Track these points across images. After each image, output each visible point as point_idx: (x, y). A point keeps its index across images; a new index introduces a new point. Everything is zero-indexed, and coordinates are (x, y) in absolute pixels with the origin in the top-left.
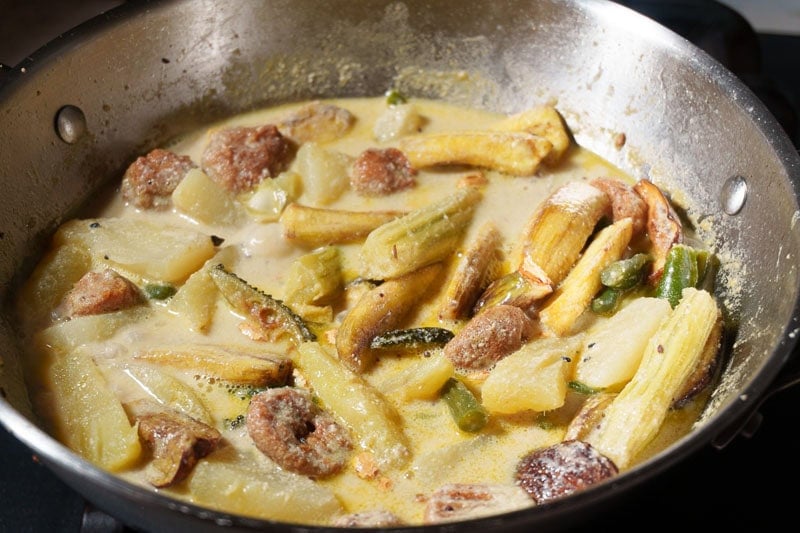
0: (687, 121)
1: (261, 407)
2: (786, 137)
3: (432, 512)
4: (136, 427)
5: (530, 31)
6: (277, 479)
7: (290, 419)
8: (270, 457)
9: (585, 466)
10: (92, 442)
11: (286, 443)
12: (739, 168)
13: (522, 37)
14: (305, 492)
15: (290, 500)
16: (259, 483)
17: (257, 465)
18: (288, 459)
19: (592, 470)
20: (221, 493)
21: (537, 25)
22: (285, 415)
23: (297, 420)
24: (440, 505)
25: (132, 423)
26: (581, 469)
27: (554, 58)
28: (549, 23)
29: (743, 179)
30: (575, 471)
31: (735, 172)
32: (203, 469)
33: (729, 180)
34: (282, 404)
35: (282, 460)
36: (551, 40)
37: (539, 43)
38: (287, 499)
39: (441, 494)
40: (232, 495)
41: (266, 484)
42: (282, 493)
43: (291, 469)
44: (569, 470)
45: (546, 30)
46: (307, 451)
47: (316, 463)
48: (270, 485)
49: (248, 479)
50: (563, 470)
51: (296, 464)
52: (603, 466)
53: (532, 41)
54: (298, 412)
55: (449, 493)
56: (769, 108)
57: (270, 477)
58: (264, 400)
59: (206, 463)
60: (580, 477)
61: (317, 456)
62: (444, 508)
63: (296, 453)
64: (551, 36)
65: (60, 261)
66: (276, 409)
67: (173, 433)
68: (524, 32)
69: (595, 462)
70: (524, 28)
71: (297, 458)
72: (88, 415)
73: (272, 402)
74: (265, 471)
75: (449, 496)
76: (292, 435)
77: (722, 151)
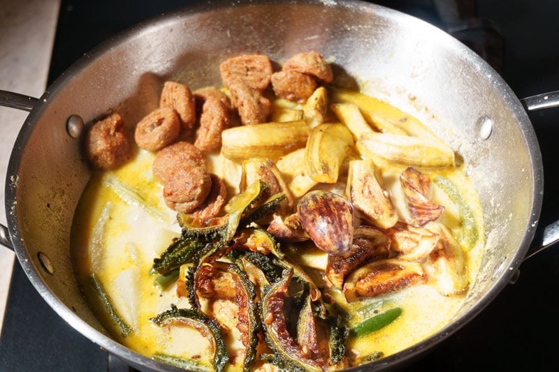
0: (450, 82)
2: (513, 94)
5: (346, 31)
12: (485, 111)
13: (342, 35)
21: (350, 27)
27: (362, 46)
28: (357, 25)
29: (489, 118)
31: (483, 113)
33: (480, 119)
36: (360, 35)
37: (353, 37)
45: (356, 30)
53: (348, 37)
56: (500, 75)
64: (360, 33)
68: (343, 32)
70: (342, 29)
77: (474, 100)
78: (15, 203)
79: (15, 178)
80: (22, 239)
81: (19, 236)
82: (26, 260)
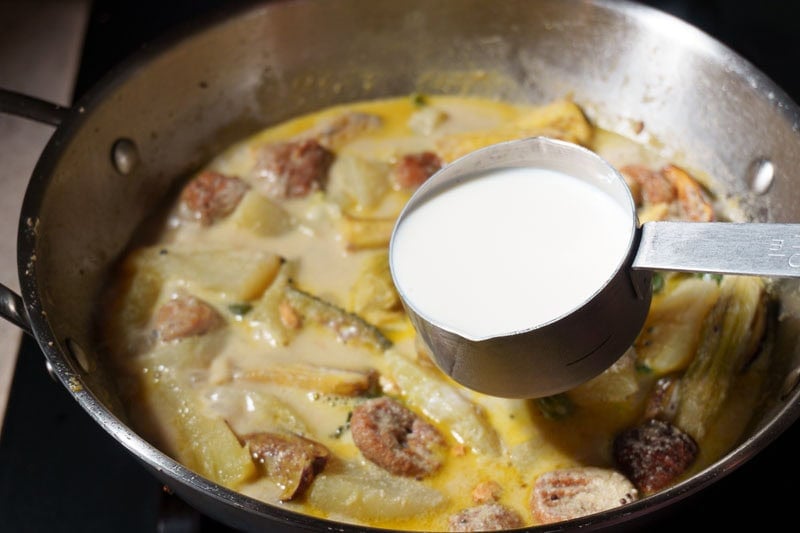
1: (364, 418)
3: (540, 503)
4: (247, 447)
5: (543, 31)
6: (389, 485)
7: (391, 426)
8: (378, 464)
9: (669, 444)
10: (206, 465)
11: (391, 449)
12: (762, 150)
13: (536, 37)
14: (417, 495)
15: (406, 504)
16: (376, 491)
17: (368, 473)
18: (396, 464)
19: (676, 446)
20: (342, 503)
21: (551, 24)
22: (385, 424)
23: (397, 426)
24: (545, 495)
25: (243, 444)
26: (667, 446)
27: (568, 53)
28: (562, 21)
29: (768, 160)
30: (661, 449)
32: (321, 483)
33: (753, 162)
34: (381, 413)
35: (390, 466)
36: (565, 37)
37: (554, 40)
38: (403, 503)
39: (543, 483)
40: (353, 504)
41: (382, 491)
42: (399, 498)
43: (399, 473)
44: (656, 449)
45: (560, 28)
46: (411, 454)
47: (421, 464)
48: (385, 491)
49: (365, 488)
50: (650, 450)
51: (403, 469)
52: (685, 442)
53: (548, 39)
54: (396, 418)
55: (550, 482)
57: (382, 483)
58: (365, 411)
59: (324, 477)
60: (666, 454)
61: (420, 458)
62: (549, 497)
63: (402, 458)
64: (566, 34)
65: (137, 290)
66: (377, 418)
67: (284, 450)
68: (538, 32)
69: (678, 440)
70: (537, 27)
71: (403, 464)
72: (197, 439)
73: (373, 413)
74: (376, 478)
75: (550, 485)
76: (395, 441)
77: (744, 135)
78: (34, 258)
79: (34, 221)
80: (43, 312)
81: (39, 308)
82: (50, 343)
